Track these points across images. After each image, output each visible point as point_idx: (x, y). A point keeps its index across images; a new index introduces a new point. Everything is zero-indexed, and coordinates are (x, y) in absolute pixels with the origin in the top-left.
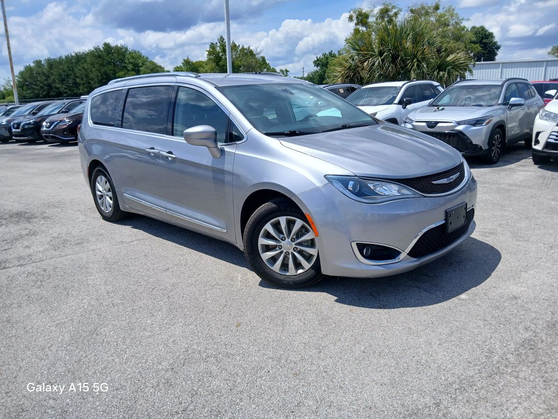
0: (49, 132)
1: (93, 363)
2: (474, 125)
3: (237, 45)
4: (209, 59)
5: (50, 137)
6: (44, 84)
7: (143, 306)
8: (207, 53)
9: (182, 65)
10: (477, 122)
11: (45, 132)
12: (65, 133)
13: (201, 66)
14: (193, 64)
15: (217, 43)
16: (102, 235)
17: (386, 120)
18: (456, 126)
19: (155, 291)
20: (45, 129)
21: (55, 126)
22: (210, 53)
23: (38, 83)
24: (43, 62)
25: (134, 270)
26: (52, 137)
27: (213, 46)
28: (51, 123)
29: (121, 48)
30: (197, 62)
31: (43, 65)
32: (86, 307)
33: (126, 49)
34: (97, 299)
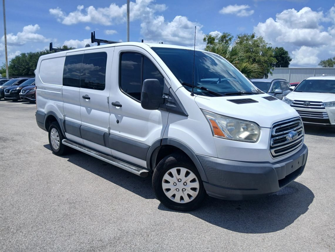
0: (24, 95)
1: (23, 202)
5: (24, 98)
6: (25, 67)
7: (53, 181)
11: (22, 95)
12: (33, 96)
16: (41, 150)
19: (60, 175)
20: (21, 93)
21: (28, 92)
23: (22, 66)
24: (26, 55)
25: (53, 166)
26: (25, 98)
28: (25, 91)
31: (26, 56)
32: (25, 180)
34: (31, 178)
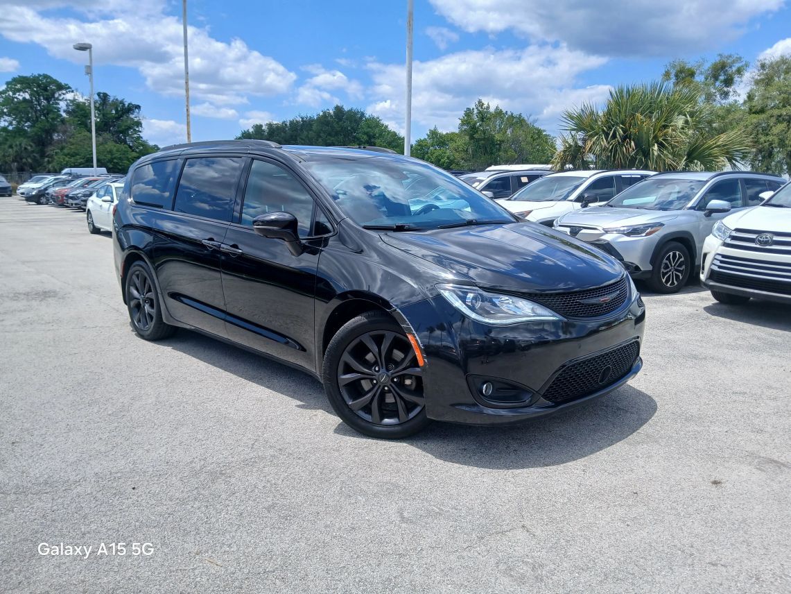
2: (628, 234)
3: (504, 112)
4: (461, 131)
8: (460, 122)
9: (426, 137)
10: (634, 231)
13: (451, 139)
14: (442, 136)
15: (473, 109)
17: (541, 223)
18: (602, 234)
22: (464, 123)
24: (264, 128)
27: (469, 113)
29: (356, 114)
30: (447, 134)
33: (363, 114)
